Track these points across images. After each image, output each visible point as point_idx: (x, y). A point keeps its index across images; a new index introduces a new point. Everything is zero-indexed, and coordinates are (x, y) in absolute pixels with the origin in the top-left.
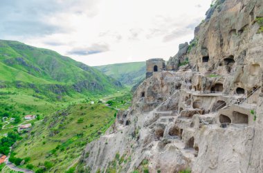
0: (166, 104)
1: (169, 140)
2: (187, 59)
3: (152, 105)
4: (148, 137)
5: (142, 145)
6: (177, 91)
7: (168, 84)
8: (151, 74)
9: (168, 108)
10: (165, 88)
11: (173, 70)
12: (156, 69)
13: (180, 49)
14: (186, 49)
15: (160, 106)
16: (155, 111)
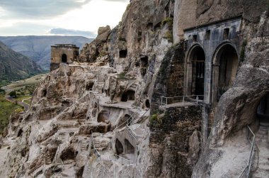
0: (70, 111)
1: (60, 167)
2: (107, 49)
3: (53, 110)
4: (37, 160)
5: (28, 171)
6: (87, 92)
7: (78, 82)
8: (57, 65)
9: (73, 115)
10: (72, 88)
11: (88, 61)
12: (64, 58)
13: (100, 34)
14: (106, 35)
15: (62, 113)
16: (54, 120)
